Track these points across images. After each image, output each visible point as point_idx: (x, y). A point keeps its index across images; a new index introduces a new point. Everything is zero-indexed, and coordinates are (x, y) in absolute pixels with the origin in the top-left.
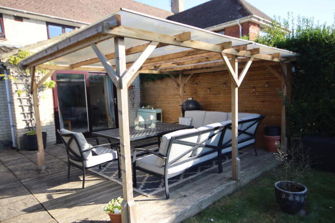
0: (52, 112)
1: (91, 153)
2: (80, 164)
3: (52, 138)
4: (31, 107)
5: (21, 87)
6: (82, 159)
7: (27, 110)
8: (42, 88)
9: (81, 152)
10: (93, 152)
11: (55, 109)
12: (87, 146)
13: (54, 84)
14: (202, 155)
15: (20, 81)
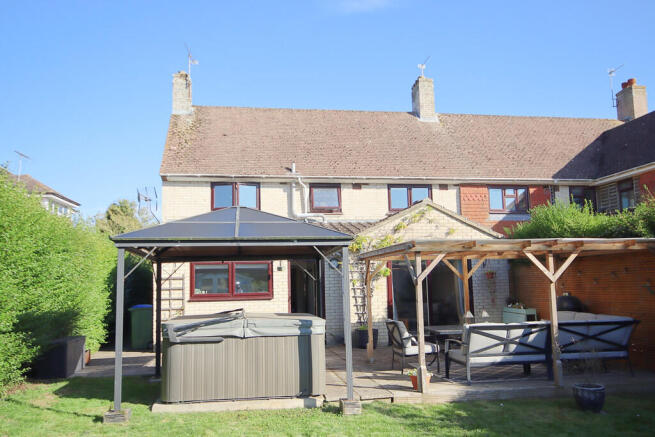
0: (385, 305)
1: (410, 343)
2: (400, 351)
3: (383, 337)
4: (364, 298)
5: (356, 276)
6: (402, 346)
7: (360, 300)
8: (377, 276)
9: (402, 340)
10: (412, 342)
11: (389, 302)
12: (406, 334)
13: (389, 272)
14: (516, 353)
15: (356, 269)
